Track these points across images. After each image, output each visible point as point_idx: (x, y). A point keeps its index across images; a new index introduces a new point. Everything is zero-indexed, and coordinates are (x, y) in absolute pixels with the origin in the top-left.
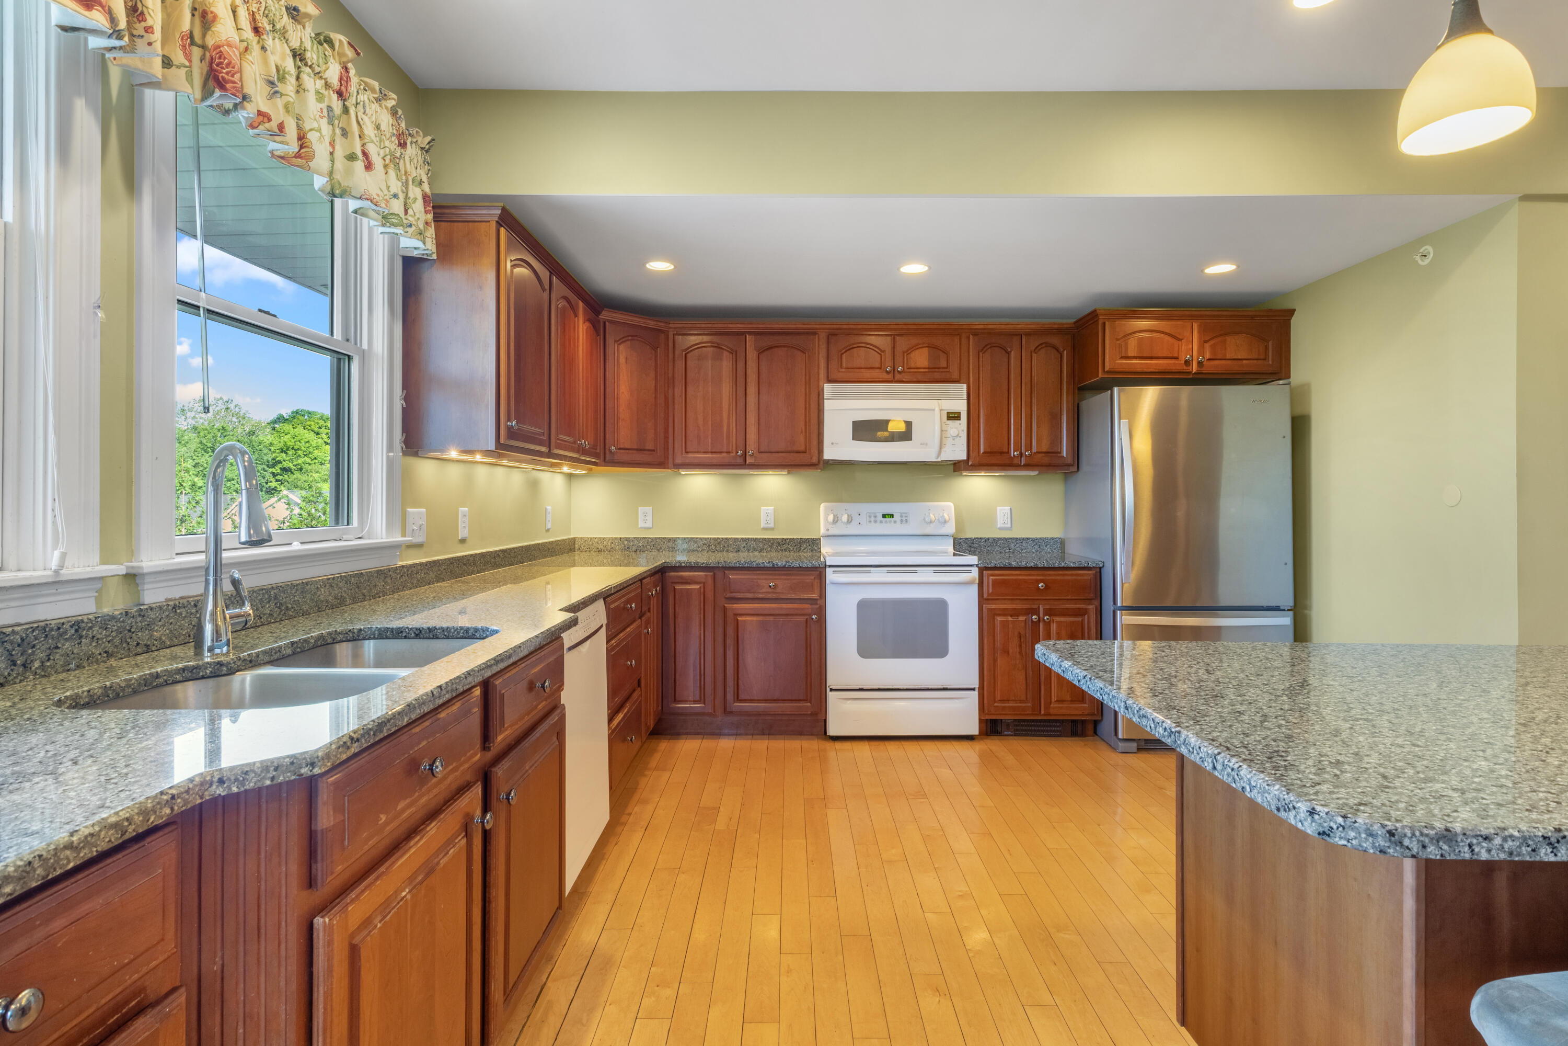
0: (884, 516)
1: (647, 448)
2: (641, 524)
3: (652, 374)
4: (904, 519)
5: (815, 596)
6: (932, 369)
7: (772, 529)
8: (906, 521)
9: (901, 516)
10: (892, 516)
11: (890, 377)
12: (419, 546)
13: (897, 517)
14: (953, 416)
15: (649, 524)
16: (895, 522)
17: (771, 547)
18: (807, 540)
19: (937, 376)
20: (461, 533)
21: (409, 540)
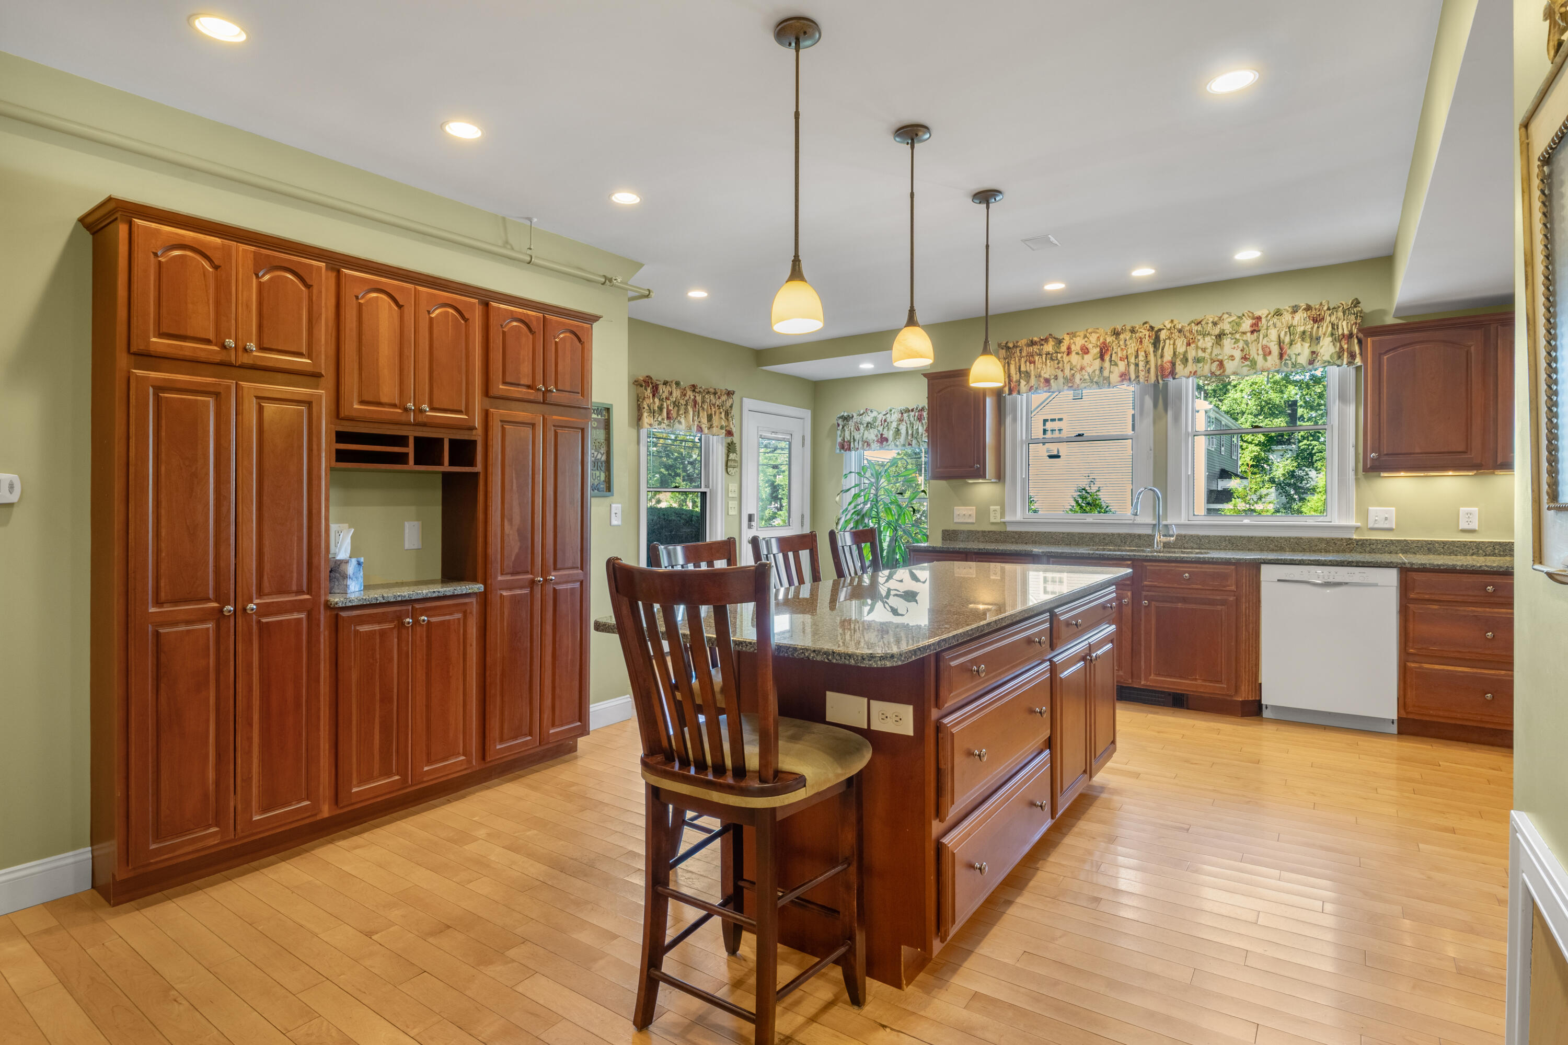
20: (1463, 525)
21: (1370, 525)
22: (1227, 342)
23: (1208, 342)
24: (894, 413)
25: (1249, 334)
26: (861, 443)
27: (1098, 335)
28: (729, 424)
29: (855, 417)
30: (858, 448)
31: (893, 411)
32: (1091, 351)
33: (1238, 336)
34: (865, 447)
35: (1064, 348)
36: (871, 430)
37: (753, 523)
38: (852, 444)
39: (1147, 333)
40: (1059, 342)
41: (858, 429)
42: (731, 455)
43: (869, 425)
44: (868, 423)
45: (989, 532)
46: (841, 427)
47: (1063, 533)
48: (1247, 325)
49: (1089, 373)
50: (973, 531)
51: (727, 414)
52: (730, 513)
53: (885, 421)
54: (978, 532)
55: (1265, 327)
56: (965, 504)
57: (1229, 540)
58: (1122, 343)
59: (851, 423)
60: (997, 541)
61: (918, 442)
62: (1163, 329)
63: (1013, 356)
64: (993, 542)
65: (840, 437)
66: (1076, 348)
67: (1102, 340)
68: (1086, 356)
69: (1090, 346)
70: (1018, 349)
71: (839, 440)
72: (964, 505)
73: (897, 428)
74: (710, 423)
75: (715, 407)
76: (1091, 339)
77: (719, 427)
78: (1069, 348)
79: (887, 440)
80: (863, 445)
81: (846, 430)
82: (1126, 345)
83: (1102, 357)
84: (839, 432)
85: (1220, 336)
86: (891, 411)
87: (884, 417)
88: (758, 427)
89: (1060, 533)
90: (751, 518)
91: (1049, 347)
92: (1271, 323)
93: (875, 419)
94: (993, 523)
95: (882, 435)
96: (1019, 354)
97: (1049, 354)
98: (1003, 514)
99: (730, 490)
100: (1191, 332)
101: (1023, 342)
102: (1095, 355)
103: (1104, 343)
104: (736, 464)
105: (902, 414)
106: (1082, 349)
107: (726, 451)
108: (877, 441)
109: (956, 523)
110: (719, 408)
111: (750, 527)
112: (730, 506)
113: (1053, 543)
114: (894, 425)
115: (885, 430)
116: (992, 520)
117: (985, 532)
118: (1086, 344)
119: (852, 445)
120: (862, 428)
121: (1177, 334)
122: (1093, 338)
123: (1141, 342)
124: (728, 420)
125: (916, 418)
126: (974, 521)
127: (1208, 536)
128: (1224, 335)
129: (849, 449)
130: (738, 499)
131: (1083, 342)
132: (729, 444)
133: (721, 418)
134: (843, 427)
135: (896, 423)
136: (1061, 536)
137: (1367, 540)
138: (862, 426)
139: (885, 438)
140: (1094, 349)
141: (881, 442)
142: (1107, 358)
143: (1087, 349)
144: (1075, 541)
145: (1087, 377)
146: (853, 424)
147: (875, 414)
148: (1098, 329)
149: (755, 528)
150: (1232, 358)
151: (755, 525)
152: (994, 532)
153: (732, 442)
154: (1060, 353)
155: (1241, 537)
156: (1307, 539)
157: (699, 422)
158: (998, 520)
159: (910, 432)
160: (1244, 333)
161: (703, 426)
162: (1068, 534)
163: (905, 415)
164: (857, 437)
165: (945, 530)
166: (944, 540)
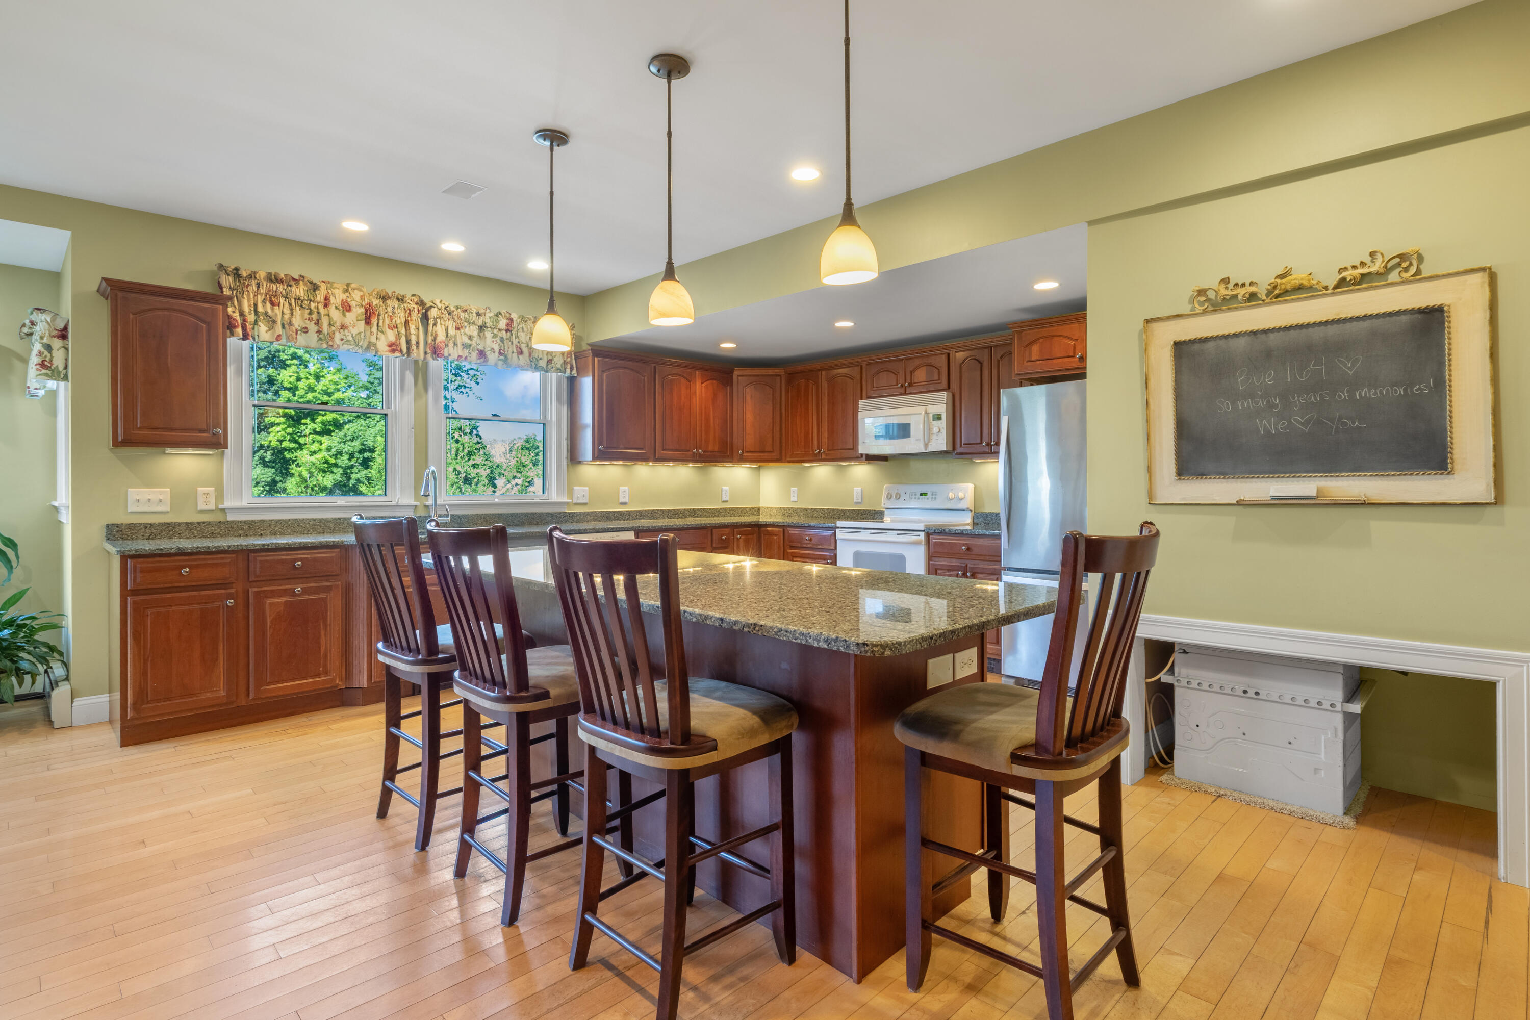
0: (921, 494)
1: (766, 450)
2: (792, 499)
3: (771, 403)
4: (934, 496)
5: (832, 547)
6: (930, 381)
7: (860, 503)
8: (935, 498)
9: (932, 495)
10: (926, 494)
11: (902, 391)
12: (585, 504)
13: (929, 495)
14: (938, 417)
15: (796, 499)
16: (928, 499)
17: (857, 516)
18: (878, 511)
19: (932, 387)
20: (621, 500)
21: (575, 501)
22: (488, 334)
23: (473, 331)
25: (504, 332)
27: (362, 293)
32: (354, 309)
33: (495, 331)
35: (320, 297)
39: (416, 307)
40: (315, 288)
45: (199, 523)
47: (315, 520)
48: (503, 323)
49: (352, 334)
50: (169, 524)
54: (179, 524)
55: (516, 329)
56: (149, 484)
57: (484, 518)
58: (390, 309)
60: (213, 535)
62: (434, 307)
63: (245, 289)
64: (206, 537)
66: (336, 301)
67: (367, 301)
68: (348, 314)
69: (353, 304)
70: (254, 282)
72: (148, 486)
76: (353, 294)
78: (327, 299)
82: (394, 313)
83: (368, 321)
85: (482, 328)
89: (310, 520)
91: (300, 291)
92: (520, 326)
94: (202, 511)
96: (255, 288)
97: (299, 299)
98: (220, 496)
100: (459, 317)
101: (262, 274)
102: (358, 315)
103: (370, 304)
106: (343, 305)
109: (131, 513)
113: (301, 532)
116: (201, 506)
117: (192, 523)
118: (349, 300)
121: (447, 315)
122: (357, 295)
123: (410, 314)
126: (169, 510)
127: (467, 515)
128: (485, 327)
131: (344, 296)
136: (311, 523)
137: (575, 513)
140: (358, 309)
142: (374, 321)
143: (350, 306)
144: (330, 528)
145: (350, 338)
148: (363, 286)
150: (493, 350)
152: (209, 523)
154: (313, 302)
155: (493, 515)
156: (539, 514)
158: (212, 506)
160: (500, 330)
162: (321, 520)
165: (113, 525)
166: (112, 540)
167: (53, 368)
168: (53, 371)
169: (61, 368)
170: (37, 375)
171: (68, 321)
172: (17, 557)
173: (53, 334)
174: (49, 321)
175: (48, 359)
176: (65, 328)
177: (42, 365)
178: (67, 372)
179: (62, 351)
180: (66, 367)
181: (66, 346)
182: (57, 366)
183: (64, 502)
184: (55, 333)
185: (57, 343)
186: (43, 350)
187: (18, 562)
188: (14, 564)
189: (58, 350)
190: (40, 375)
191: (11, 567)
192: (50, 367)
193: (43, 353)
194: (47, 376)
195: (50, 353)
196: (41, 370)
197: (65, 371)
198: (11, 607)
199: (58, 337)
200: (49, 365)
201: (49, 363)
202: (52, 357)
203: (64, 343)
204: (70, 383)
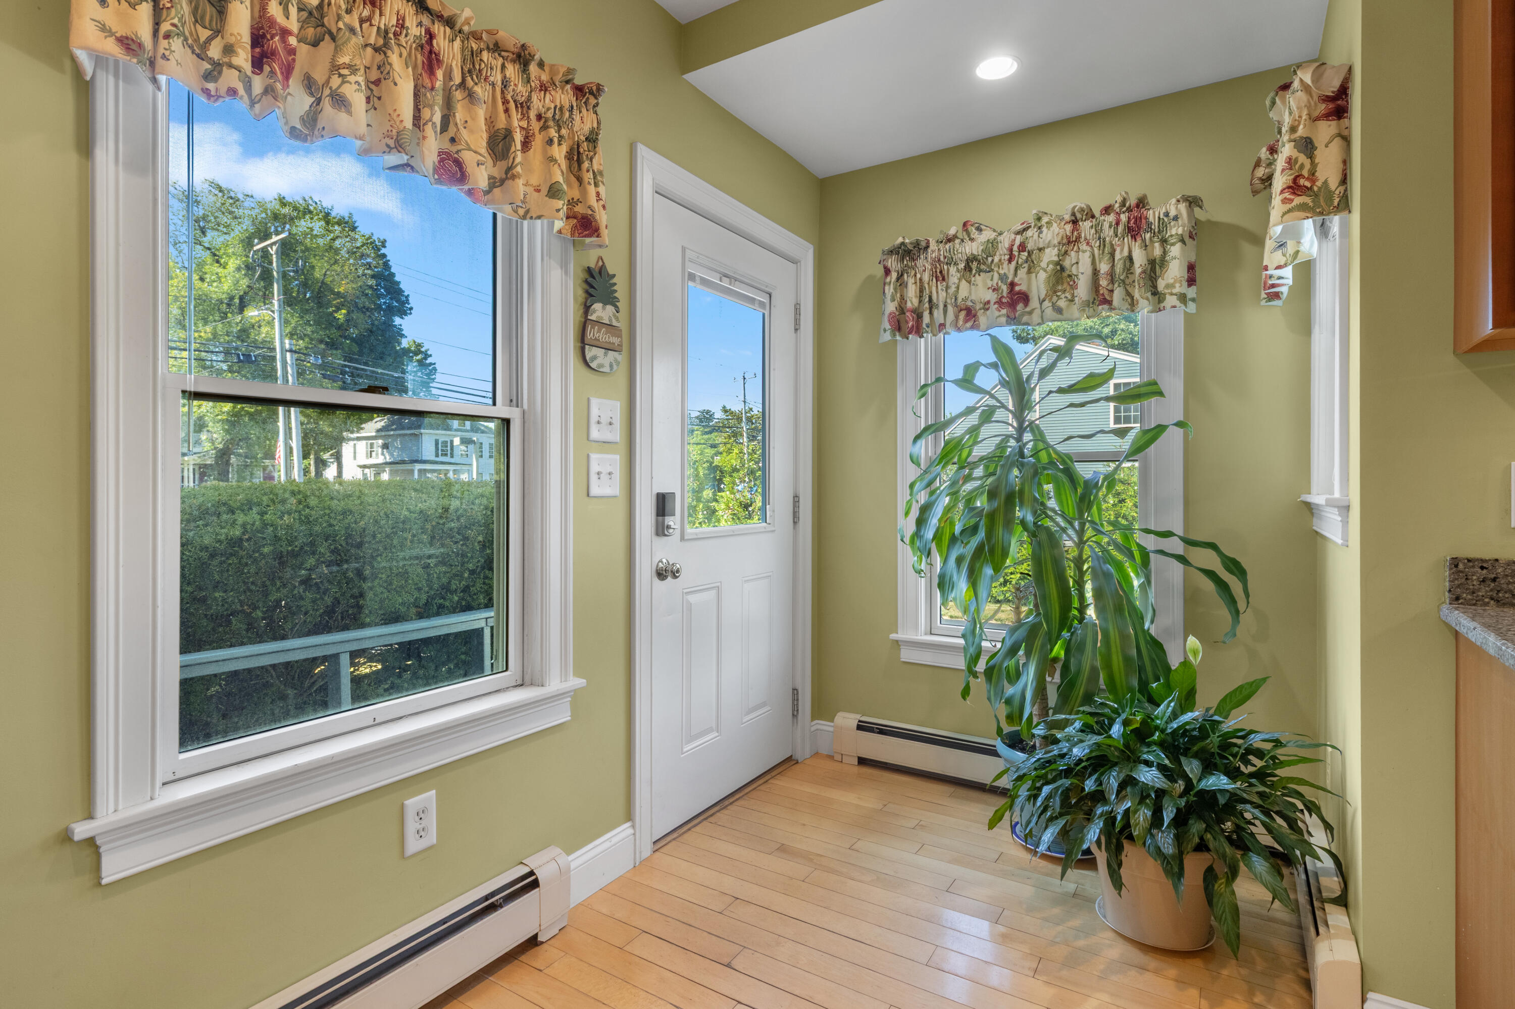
24: (1049, 223)
26: (951, 310)
28: (584, 193)
29: (933, 246)
30: (942, 326)
31: (1045, 219)
34: (961, 322)
36: (979, 279)
37: (669, 521)
38: (926, 315)
41: (941, 277)
42: (598, 306)
43: (973, 266)
44: (970, 260)
46: (894, 275)
51: (575, 158)
52: (595, 490)
53: (1022, 247)
59: (923, 263)
61: (1129, 294)
65: (893, 300)
71: (891, 307)
73: (1057, 263)
74: (503, 165)
75: (525, 116)
77: (545, 191)
79: (1025, 298)
80: (957, 317)
81: (911, 281)
84: (890, 290)
86: (1039, 219)
87: (1019, 239)
88: (684, 249)
90: (663, 505)
93: (992, 245)
95: (1012, 285)
99: (594, 418)
104: (615, 340)
105: (1075, 222)
107: (581, 293)
108: (1000, 302)
110: (544, 128)
111: (661, 530)
112: (594, 468)
114: (1051, 255)
115: (1022, 273)
119: (926, 319)
120: (954, 274)
124: (580, 180)
125: (1120, 229)
129: (918, 330)
130: (623, 447)
132: (589, 271)
133: (552, 160)
134: (900, 277)
135: (1056, 251)
138: (953, 270)
139: (1020, 293)
141: (1012, 305)
146: (928, 266)
147: (987, 235)
149: (677, 534)
151: (678, 526)
153: (602, 270)
157: (453, 140)
159: (1104, 267)
161: (468, 158)
163: (1086, 226)
164: (940, 296)
165: (1469, 561)
166: (1467, 603)
167: (1315, 189)
168: (1316, 195)
169: (1333, 183)
170: (1284, 214)
171: (1350, 69)
172: (1247, 596)
173: (1316, 114)
174: (1309, 82)
175: (1305, 173)
176: (1343, 91)
177: (1295, 188)
178: (1346, 190)
179: (1337, 144)
180: (1345, 180)
181: (1345, 133)
182: (1325, 183)
183: (1337, 495)
184: (1322, 108)
185: (1326, 130)
186: (1295, 154)
187: (1248, 603)
188: (1241, 605)
189: (1327, 146)
190: (1289, 211)
191: (1237, 612)
192: (1310, 189)
193: (1296, 160)
194: (1304, 211)
195: (1311, 157)
196: (1292, 200)
197: (1342, 189)
198: (1234, 708)
199: (1327, 116)
200: (1308, 184)
201: (1308, 179)
202: (1314, 165)
203: (1339, 126)
204: (1355, 217)
